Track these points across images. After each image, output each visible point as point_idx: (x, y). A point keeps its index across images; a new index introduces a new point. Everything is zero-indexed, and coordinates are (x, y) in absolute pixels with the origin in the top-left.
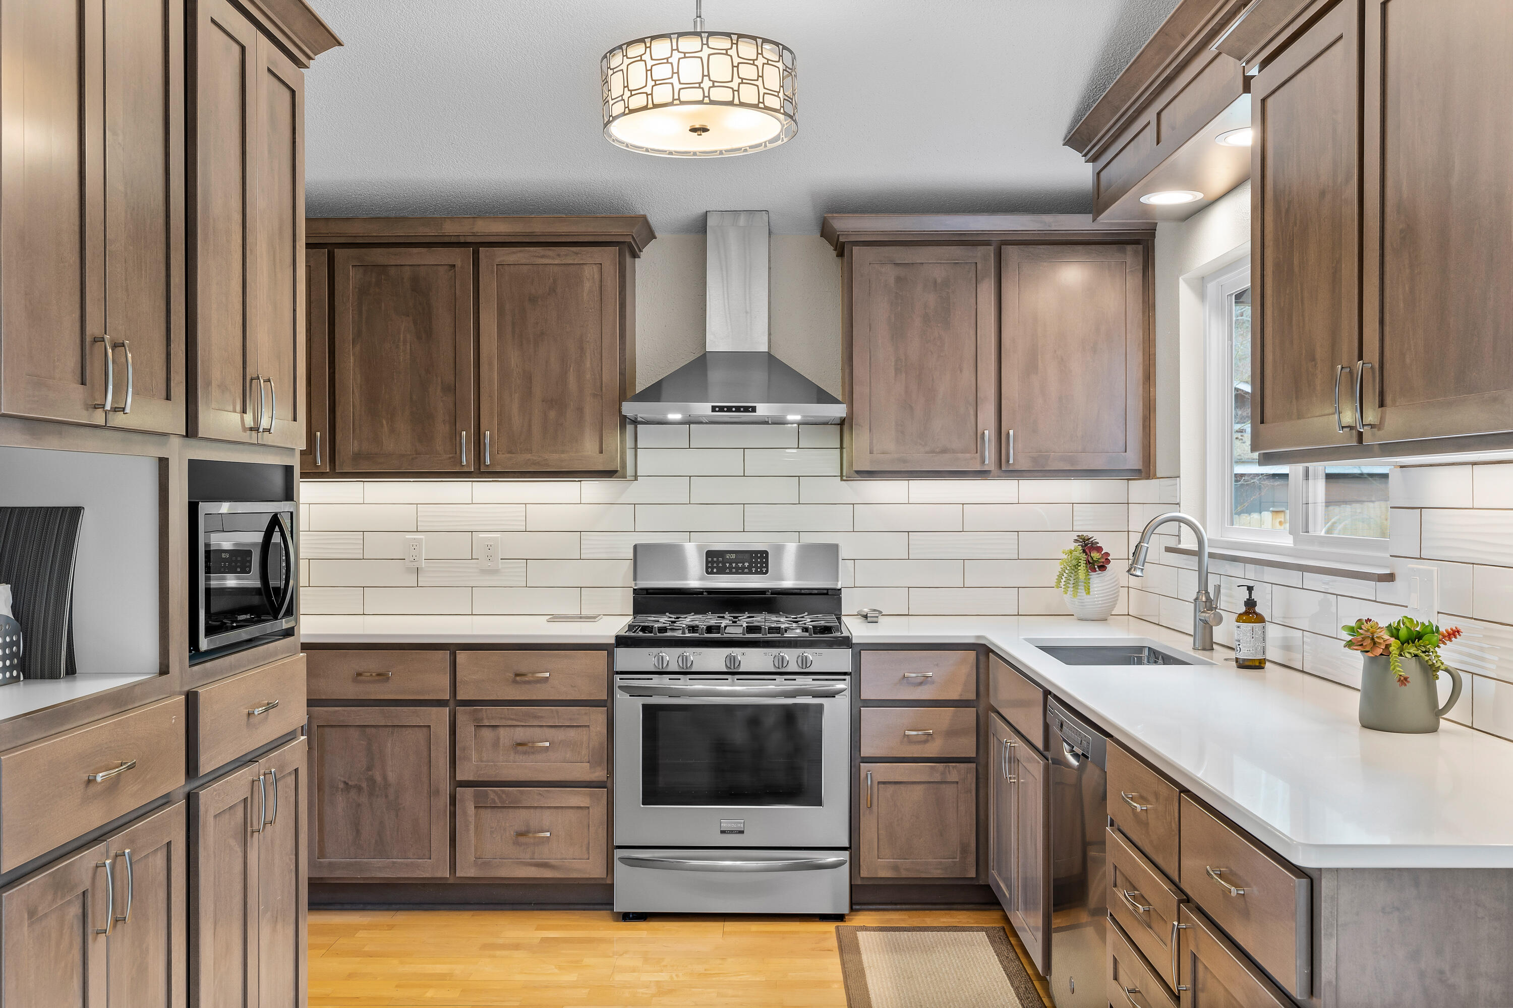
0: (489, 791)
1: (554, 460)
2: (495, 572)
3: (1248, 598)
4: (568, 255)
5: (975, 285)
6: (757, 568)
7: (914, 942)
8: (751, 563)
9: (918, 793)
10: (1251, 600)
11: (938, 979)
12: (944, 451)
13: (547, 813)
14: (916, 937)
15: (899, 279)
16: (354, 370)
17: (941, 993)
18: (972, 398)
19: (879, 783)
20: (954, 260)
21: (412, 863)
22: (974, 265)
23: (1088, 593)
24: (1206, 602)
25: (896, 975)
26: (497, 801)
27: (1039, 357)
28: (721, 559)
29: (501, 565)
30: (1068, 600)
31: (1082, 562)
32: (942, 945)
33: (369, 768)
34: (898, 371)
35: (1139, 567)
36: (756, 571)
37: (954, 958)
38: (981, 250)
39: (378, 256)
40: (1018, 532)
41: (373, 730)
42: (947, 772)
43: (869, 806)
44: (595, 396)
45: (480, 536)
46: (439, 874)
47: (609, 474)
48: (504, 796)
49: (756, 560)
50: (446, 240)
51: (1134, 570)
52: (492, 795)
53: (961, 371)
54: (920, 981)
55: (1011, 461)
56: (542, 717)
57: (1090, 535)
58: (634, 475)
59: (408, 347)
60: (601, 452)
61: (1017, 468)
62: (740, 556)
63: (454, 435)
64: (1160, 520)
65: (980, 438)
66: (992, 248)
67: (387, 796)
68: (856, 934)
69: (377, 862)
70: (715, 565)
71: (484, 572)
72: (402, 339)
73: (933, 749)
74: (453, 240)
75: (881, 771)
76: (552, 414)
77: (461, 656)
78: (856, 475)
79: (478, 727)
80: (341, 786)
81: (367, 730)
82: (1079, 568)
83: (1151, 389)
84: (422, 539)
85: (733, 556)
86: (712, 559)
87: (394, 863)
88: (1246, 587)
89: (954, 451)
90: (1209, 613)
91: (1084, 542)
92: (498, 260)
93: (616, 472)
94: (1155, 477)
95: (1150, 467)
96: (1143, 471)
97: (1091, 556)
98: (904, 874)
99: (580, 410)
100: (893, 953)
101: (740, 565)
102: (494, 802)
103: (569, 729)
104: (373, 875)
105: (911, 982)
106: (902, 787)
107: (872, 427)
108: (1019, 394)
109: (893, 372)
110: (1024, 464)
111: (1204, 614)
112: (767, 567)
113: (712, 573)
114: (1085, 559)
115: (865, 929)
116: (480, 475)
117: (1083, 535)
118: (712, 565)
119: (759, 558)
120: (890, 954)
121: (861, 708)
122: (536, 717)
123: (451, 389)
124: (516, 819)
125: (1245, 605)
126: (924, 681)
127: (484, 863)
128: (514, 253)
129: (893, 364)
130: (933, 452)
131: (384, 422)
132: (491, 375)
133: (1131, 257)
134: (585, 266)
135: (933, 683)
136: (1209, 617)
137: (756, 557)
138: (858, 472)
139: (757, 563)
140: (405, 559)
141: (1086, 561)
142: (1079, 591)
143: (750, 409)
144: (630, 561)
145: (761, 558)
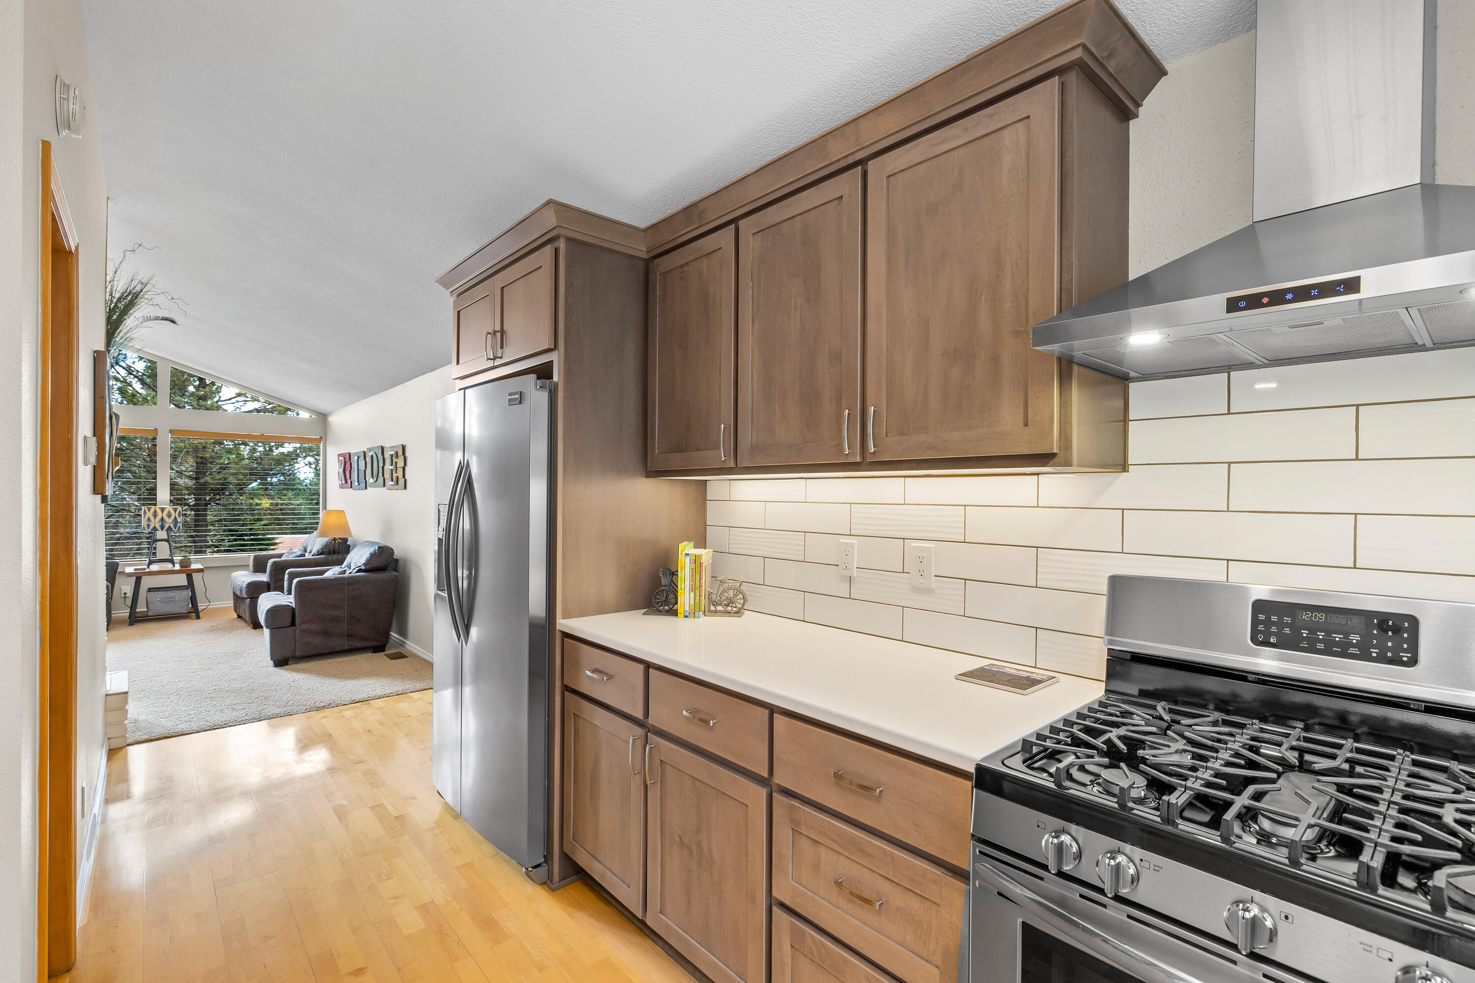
0: (807, 933)
2: (928, 591)
6: (1382, 648)
8: (1366, 637)
28: (1288, 620)
29: (934, 583)
33: (698, 831)
36: (1380, 654)
39: (774, 212)
44: (1017, 333)
45: (912, 544)
47: (1044, 459)
48: (819, 946)
49: (1385, 633)
50: (835, 167)
52: (808, 938)
58: (1122, 463)
59: (798, 314)
60: (1026, 424)
62: (1339, 619)
70: (1275, 629)
71: (917, 590)
72: (793, 306)
74: (842, 163)
76: (956, 373)
77: (780, 723)
79: (798, 831)
80: (677, 838)
84: (854, 543)
85: (1321, 617)
92: (888, 170)
93: (1053, 455)
99: (996, 361)
101: (1338, 637)
102: (810, 948)
112: (1413, 651)
113: (1266, 643)
116: (867, 467)
118: (1268, 628)
119: (1393, 628)
122: (866, 853)
123: (837, 357)
128: (906, 152)
131: (777, 408)
132: (879, 329)
137: (1385, 626)
140: (838, 566)
144: (1104, 599)
145: (1397, 630)
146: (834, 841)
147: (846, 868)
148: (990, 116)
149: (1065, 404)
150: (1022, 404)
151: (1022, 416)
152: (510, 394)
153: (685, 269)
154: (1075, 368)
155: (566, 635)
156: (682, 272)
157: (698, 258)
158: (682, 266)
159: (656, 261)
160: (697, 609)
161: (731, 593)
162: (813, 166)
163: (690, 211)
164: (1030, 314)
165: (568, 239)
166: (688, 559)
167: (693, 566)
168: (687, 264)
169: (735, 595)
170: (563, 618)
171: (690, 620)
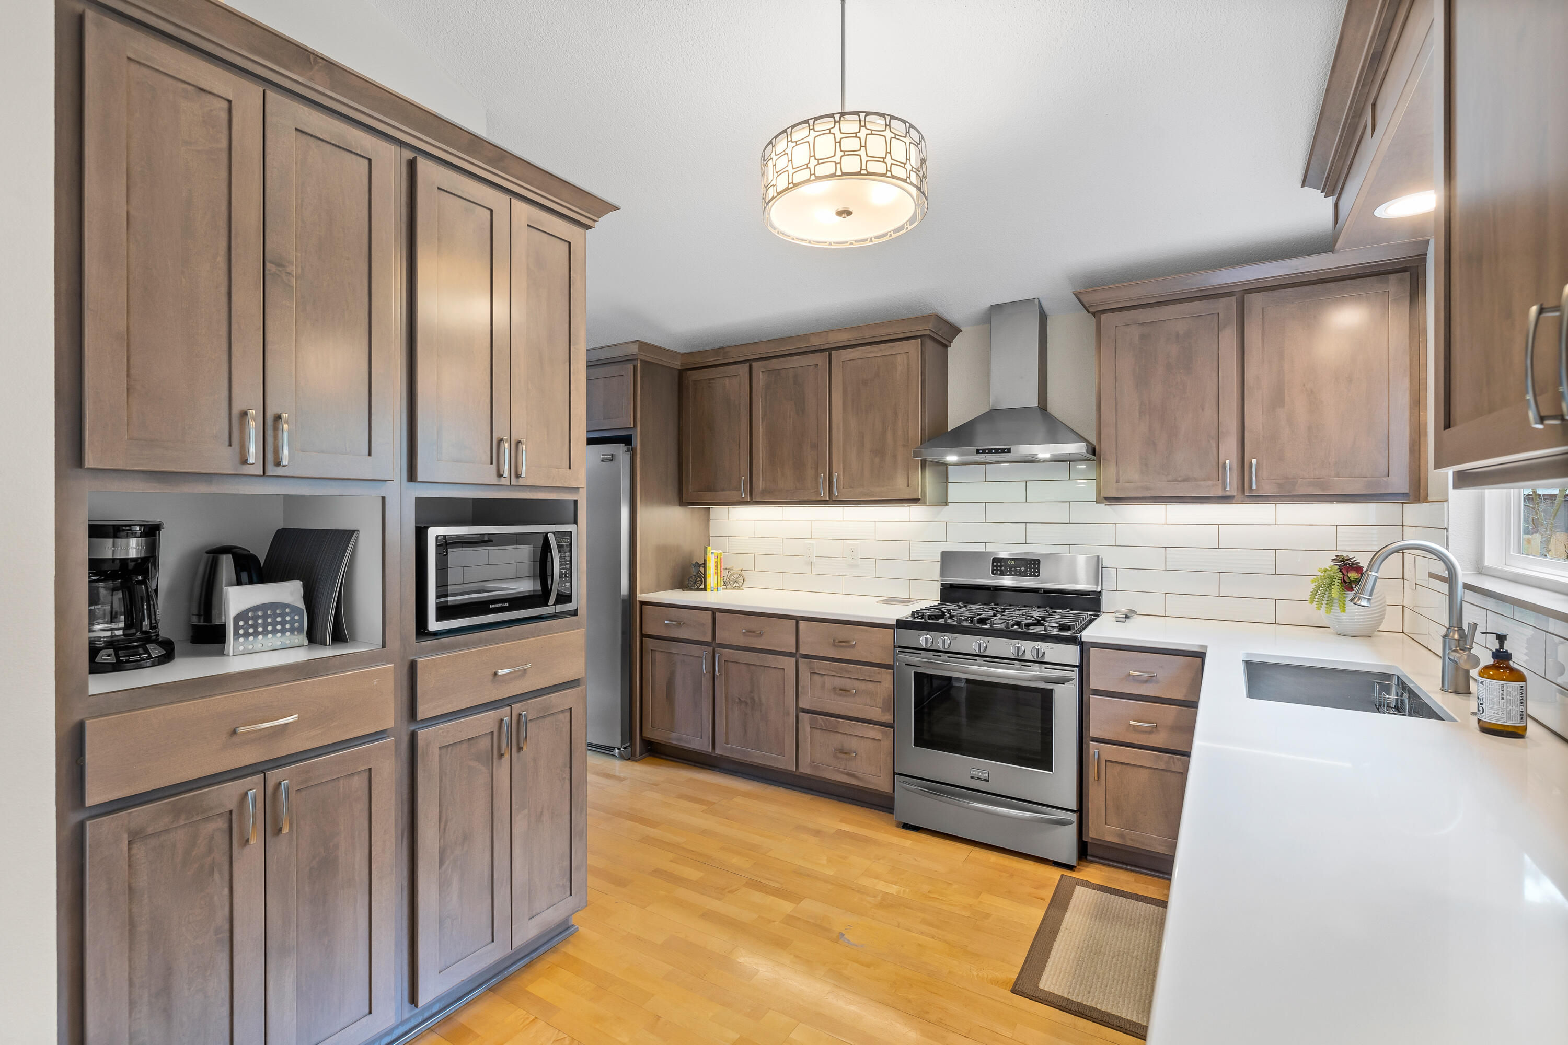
0: (819, 719)
1: (878, 493)
3: (1498, 648)
4: (886, 349)
5: (1217, 334)
6: (1031, 572)
7: (1123, 911)
8: (1026, 568)
9: (1144, 775)
10: (1503, 652)
11: (1123, 963)
12: (1186, 480)
13: (855, 739)
14: (1129, 905)
15: (1143, 337)
16: (762, 437)
17: (1118, 982)
18: (1214, 432)
19: (1106, 761)
20: (1195, 314)
21: (774, 757)
22: (1217, 314)
23: (1344, 611)
24: (1459, 640)
25: (1085, 945)
26: (823, 725)
27: (1286, 391)
28: (1003, 564)
30: (1320, 614)
31: (1336, 581)
32: (1149, 922)
33: (752, 692)
34: (1141, 413)
35: (1364, 596)
36: (1030, 574)
37: (1153, 942)
38: (1223, 302)
39: (775, 364)
40: (1275, 550)
41: (754, 667)
42: (1172, 763)
43: (1096, 778)
44: (904, 446)
46: (789, 768)
47: (915, 501)
48: (827, 723)
49: (1031, 566)
50: (813, 349)
51: (1359, 600)
52: (820, 721)
53: (1203, 410)
54: (1105, 960)
55: (1254, 487)
56: (851, 672)
57: (1350, 555)
58: (946, 502)
59: (792, 421)
60: (908, 486)
61: (1261, 493)
62: (1019, 562)
63: (817, 476)
64: (1392, 548)
65: (1222, 467)
66: (1234, 298)
67: (761, 711)
68: (1074, 888)
69: (757, 752)
70: (999, 568)
72: (788, 415)
73: (1158, 740)
74: (817, 348)
75: (1109, 752)
76: (877, 460)
77: (802, 624)
78: (1105, 501)
79: (812, 673)
80: (737, 700)
81: (751, 666)
82: (1333, 587)
83: (1421, 414)
84: (814, 543)
85: (1013, 562)
86: (997, 564)
87: (765, 755)
88: (1495, 635)
89: (1196, 480)
90: (1460, 653)
91: (1344, 562)
92: (843, 358)
94: (1426, 500)
95: (1420, 491)
96: (1411, 494)
97: (1348, 576)
98: (1129, 843)
99: (895, 457)
100: (1096, 918)
101: (1018, 569)
102: (822, 726)
103: (869, 682)
104: (753, 761)
105: (1096, 959)
106: (1128, 768)
107: (1118, 460)
108: (1263, 426)
109: (1138, 414)
110: (1268, 489)
111: (1454, 654)
112: (1039, 571)
113: (997, 574)
114: (1340, 579)
115: (1086, 884)
116: (833, 503)
117: (1343, 556)
118: (997, 568)
119: (1033, 564)
120: (1093, 919)
121: (1091, 696)
122: (847, 671)
123: (815, 447)
124: (836, 740)
125: (1493, 657)
126: (1150, 679)
127: (815, 766)
128: (853, 352)
129: (1137, 408)
130: (1175, 480)
131: (779, 469)
132: (838, 435)
133: (1395, 286)
134: (898, 356)
135: (1157, 682)
136: (1459, 658)
137: (1031, 564)
138: (1106, 498)
139: (1031, 568)
141: (1341, 580)
142: (1333, 608)
143: (1006, 451)
144: (939, 563)
145: (1035, 564)
146: (832, 671)
147: (838, 682)
148: (892, 347)
149: (923, 477)
150: (906, 478)
151: (906, 482)
152: (603, 455)
153: (712, 381)
154: (927, 462)
155: (643, 603)
156: (710, 383)
157: (722, 377)
158: (710, 380)
159: (689, 373)
160: (719, 586)
161: (736, 576)
162: (802, 346)
163: (717, 351)
164: (909, 438)
165: (642, 361)
166: (713, 555)
167: (716, 560)
168: (713, 379)
169: (737, 578)
170: (640, 594)
171: (715, 592)
